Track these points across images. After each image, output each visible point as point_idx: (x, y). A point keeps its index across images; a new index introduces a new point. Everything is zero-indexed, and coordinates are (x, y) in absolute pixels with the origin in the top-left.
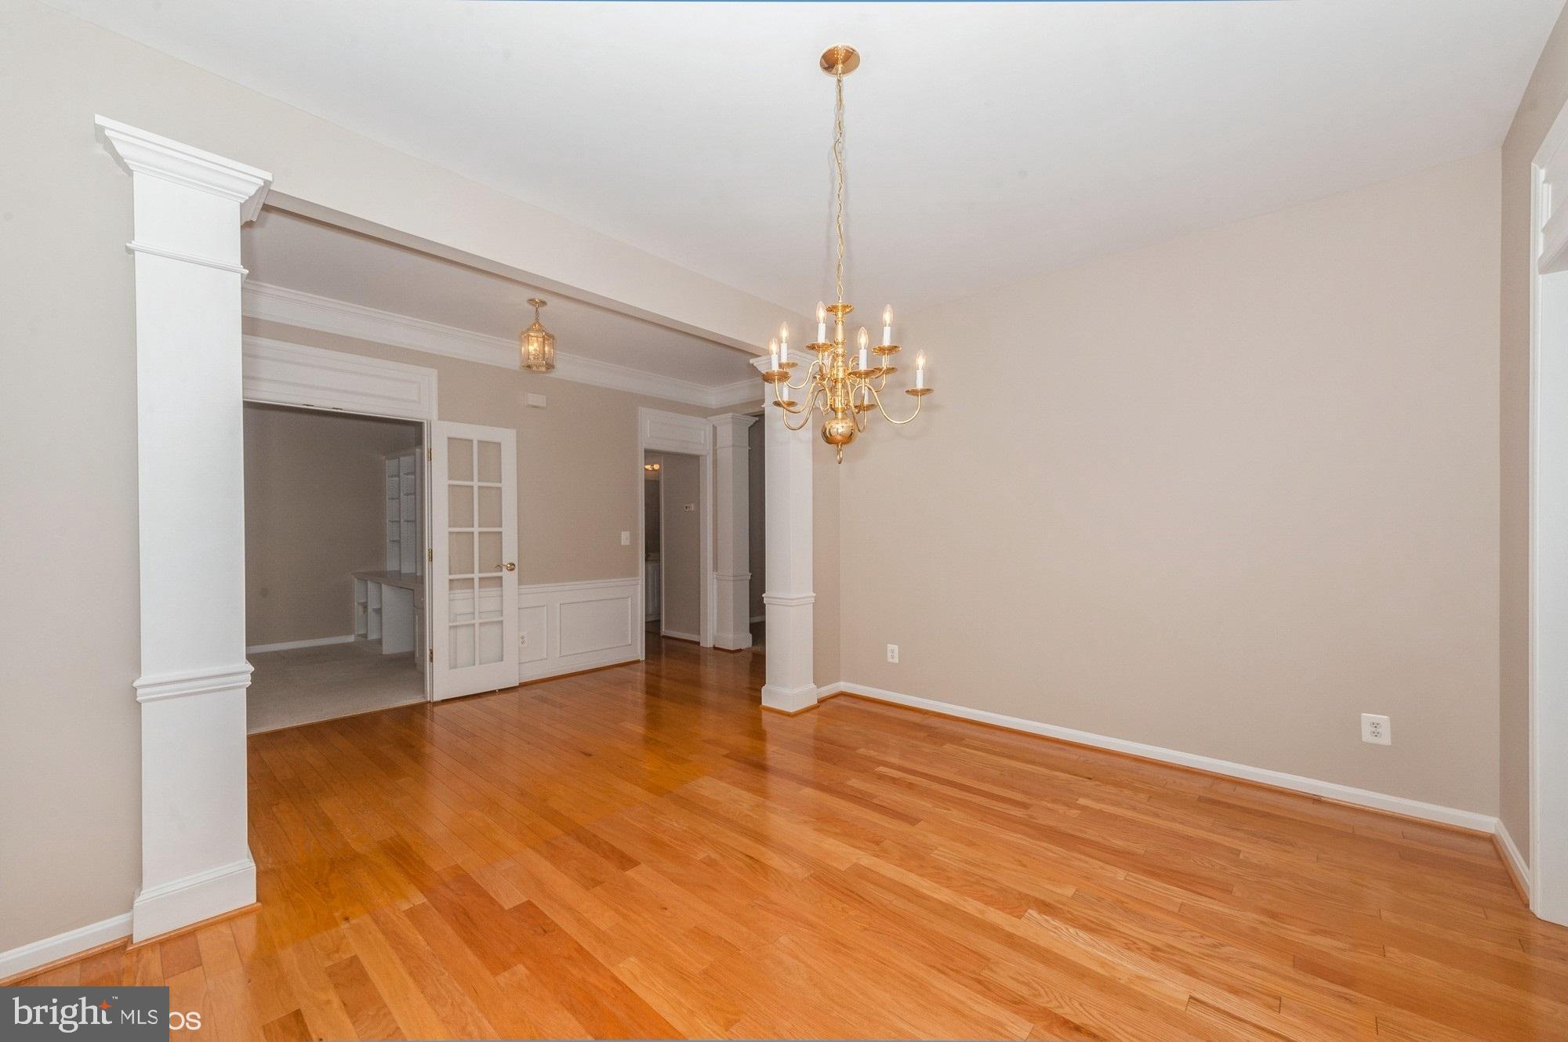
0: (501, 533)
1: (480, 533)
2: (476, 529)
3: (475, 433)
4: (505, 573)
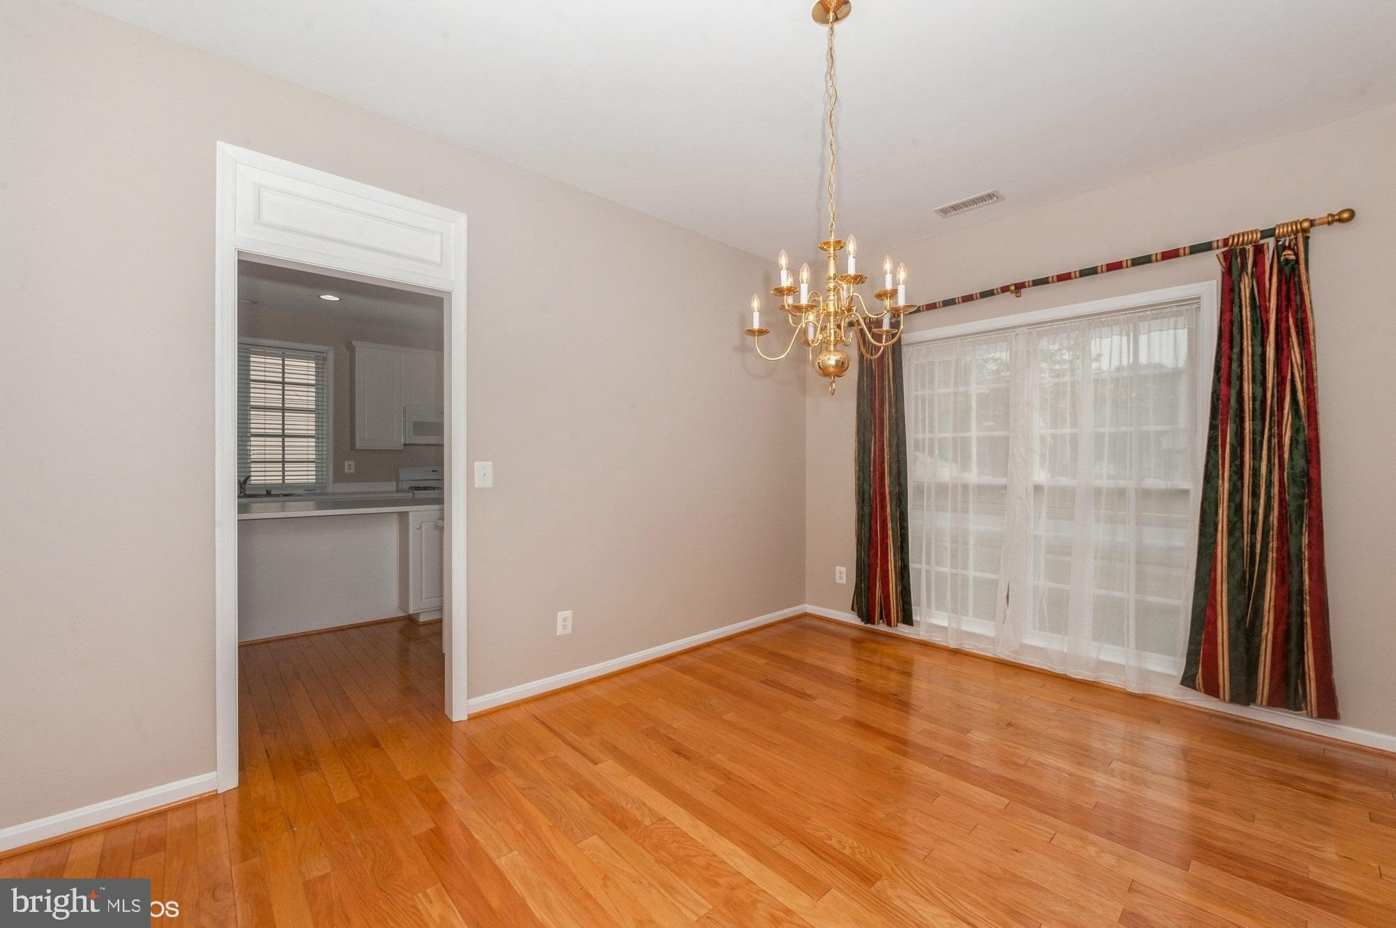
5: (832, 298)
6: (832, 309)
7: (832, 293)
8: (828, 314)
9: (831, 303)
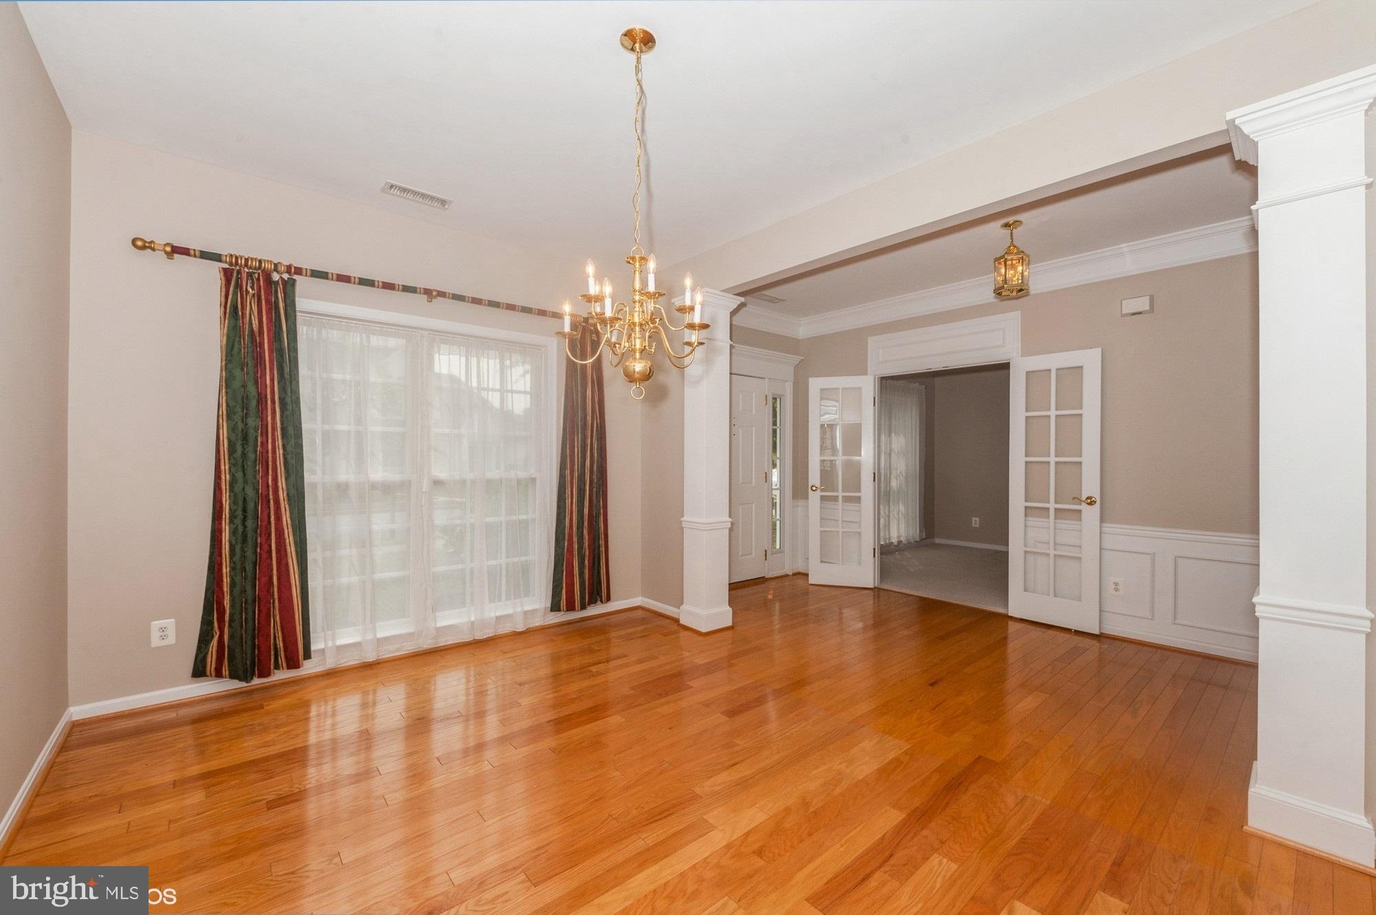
0: (1081, 463)
1: (1056, 463)
2: (1053, 459)
3: (1054, 361)
4: (1084, 507)
5: (637, 309)
6: (636, 320)
7: (637, 305)
8: (634, 324)
9: (636, 315)
